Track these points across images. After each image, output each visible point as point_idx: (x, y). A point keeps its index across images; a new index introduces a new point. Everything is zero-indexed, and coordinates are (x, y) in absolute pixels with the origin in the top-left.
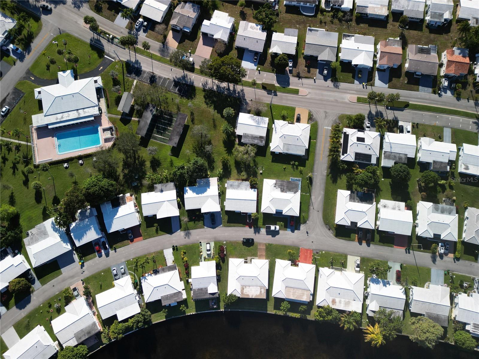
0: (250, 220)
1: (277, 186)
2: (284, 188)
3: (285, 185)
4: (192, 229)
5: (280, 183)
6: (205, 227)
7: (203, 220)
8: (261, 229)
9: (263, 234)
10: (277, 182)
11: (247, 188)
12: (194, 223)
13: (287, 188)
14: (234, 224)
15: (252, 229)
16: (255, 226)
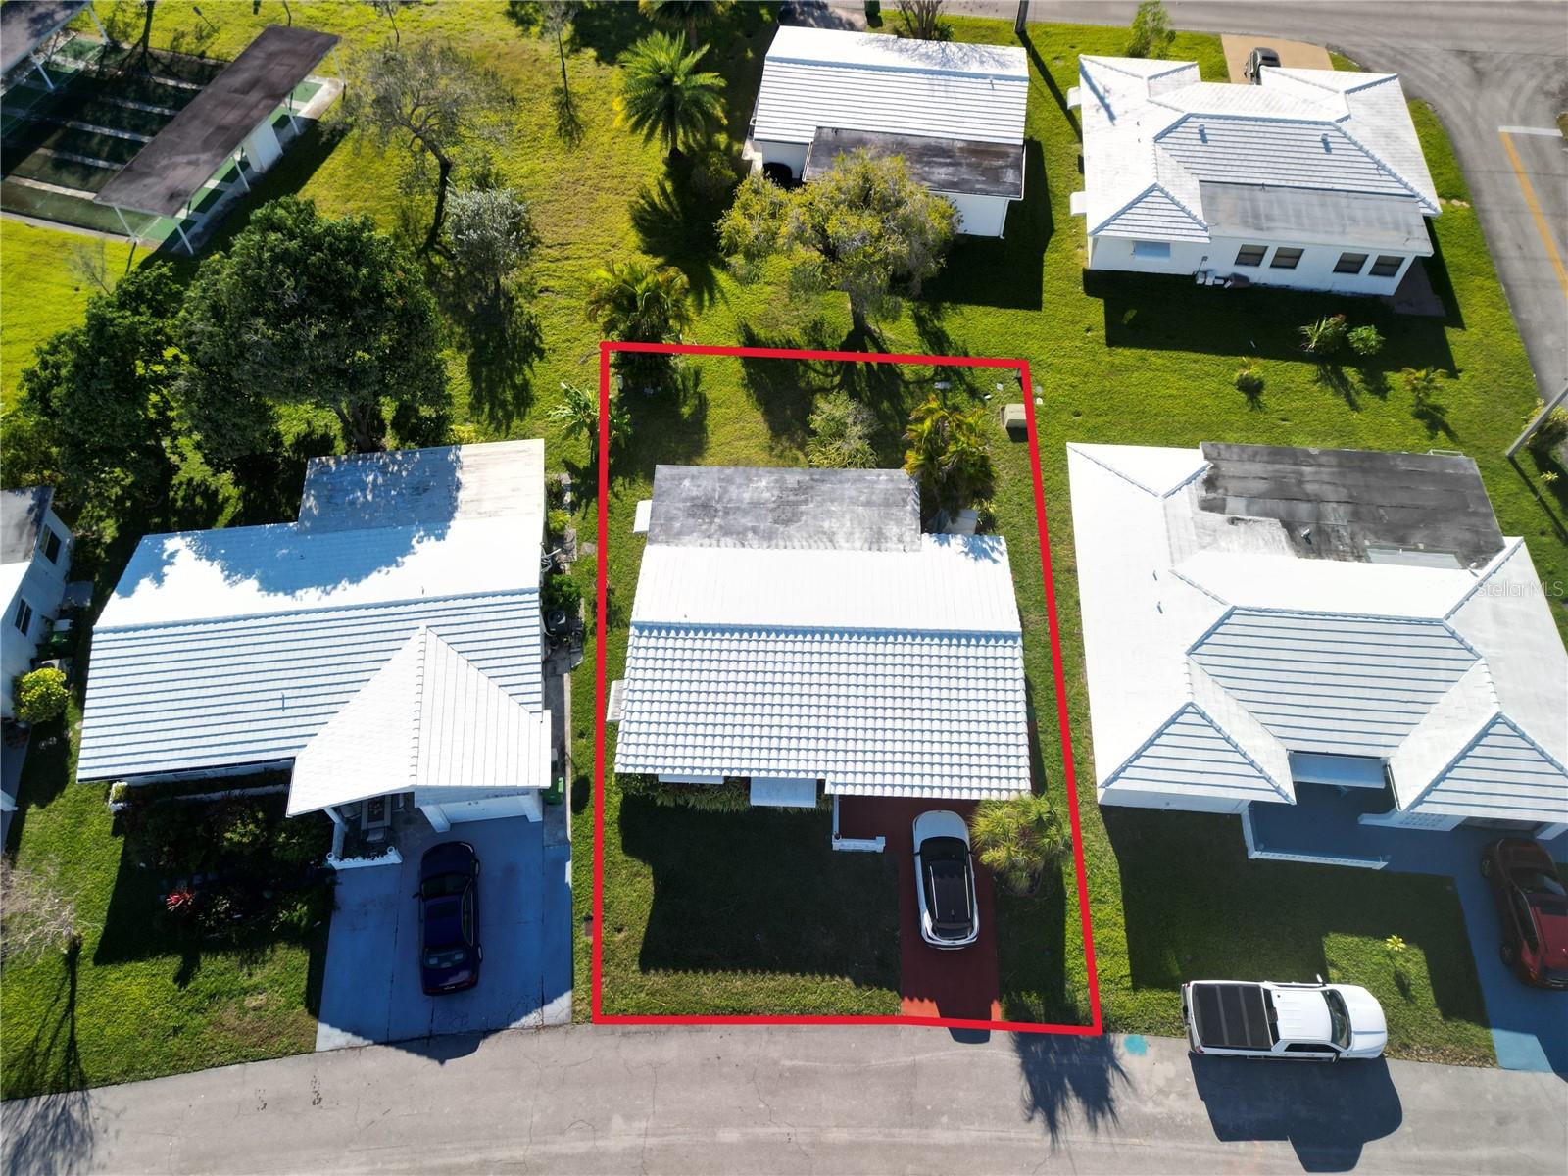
0: (950, 920)
1: (1236, 505)
2: (1319, 517)
3: (1328, 492)
4: (130, 1074)
5: (1257, 468)
6: (328, 1036)
7: (314, 939)
8: (1120, 1041)
9: (1169, 1127)
10: (1226, 468)
11: (892, 530)
12: (183, 978)
13: (1356, 517)
14: (738, 983)
15: (1000, 1051)
16: (1033, 1000)
